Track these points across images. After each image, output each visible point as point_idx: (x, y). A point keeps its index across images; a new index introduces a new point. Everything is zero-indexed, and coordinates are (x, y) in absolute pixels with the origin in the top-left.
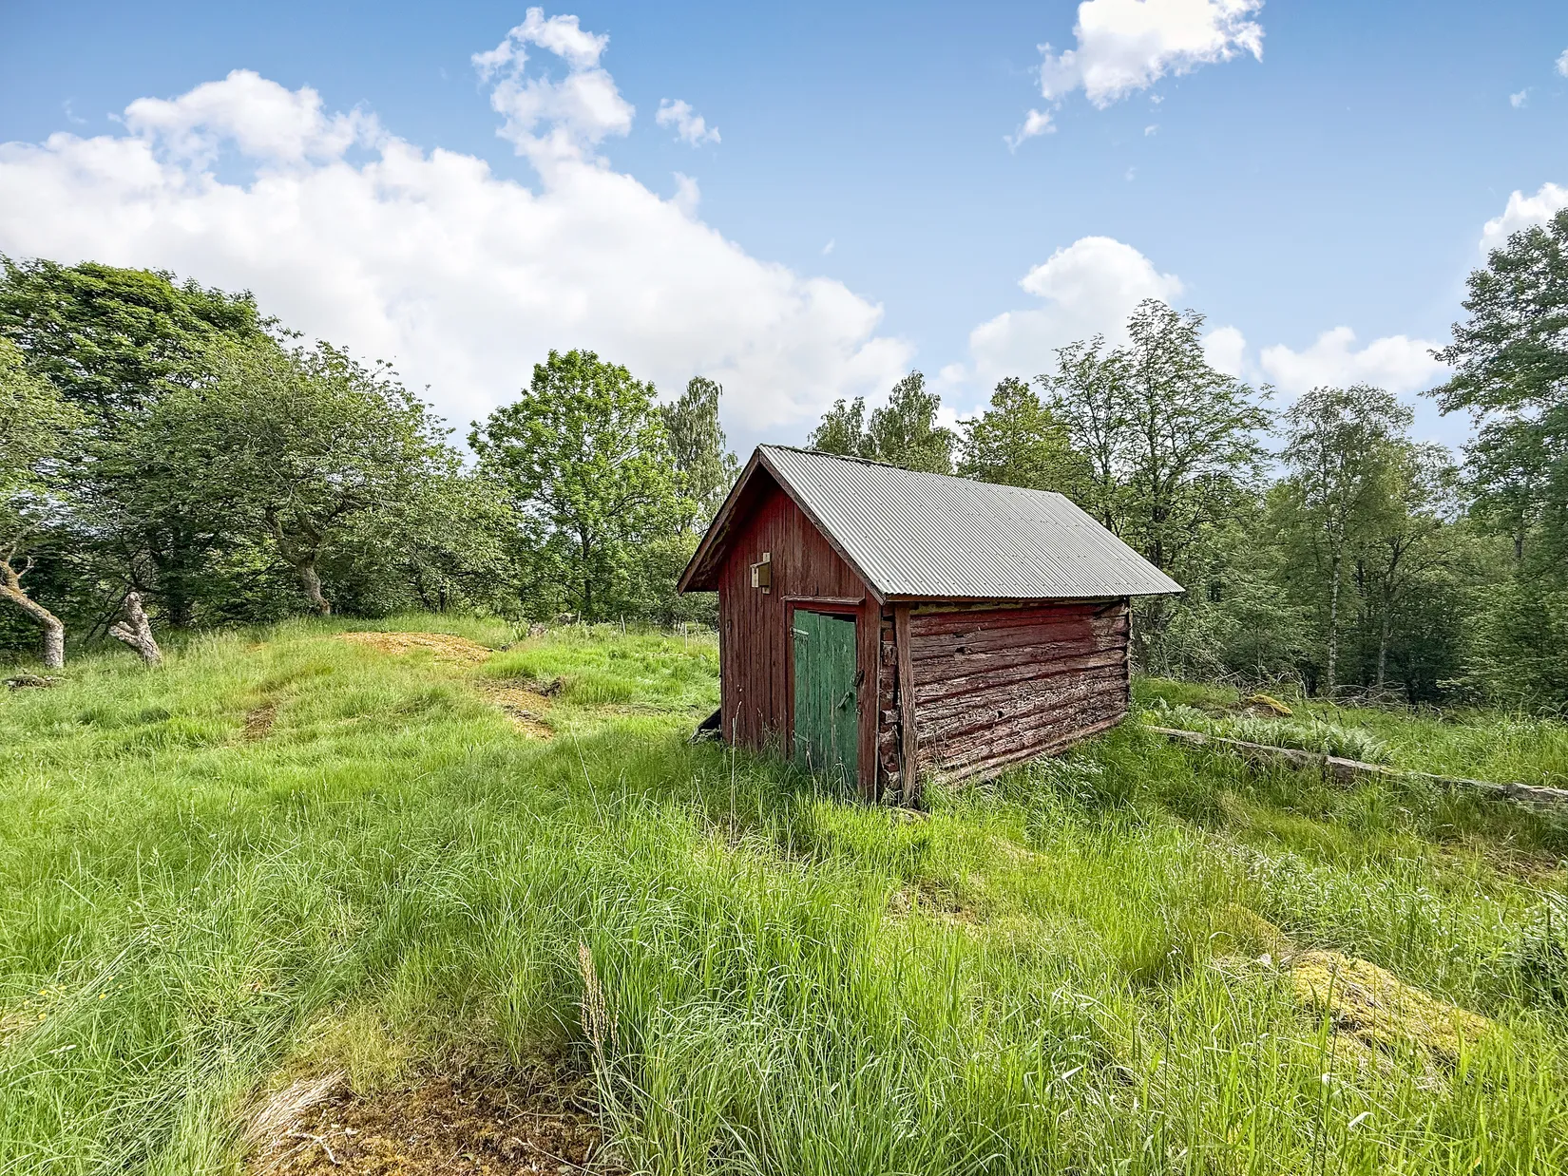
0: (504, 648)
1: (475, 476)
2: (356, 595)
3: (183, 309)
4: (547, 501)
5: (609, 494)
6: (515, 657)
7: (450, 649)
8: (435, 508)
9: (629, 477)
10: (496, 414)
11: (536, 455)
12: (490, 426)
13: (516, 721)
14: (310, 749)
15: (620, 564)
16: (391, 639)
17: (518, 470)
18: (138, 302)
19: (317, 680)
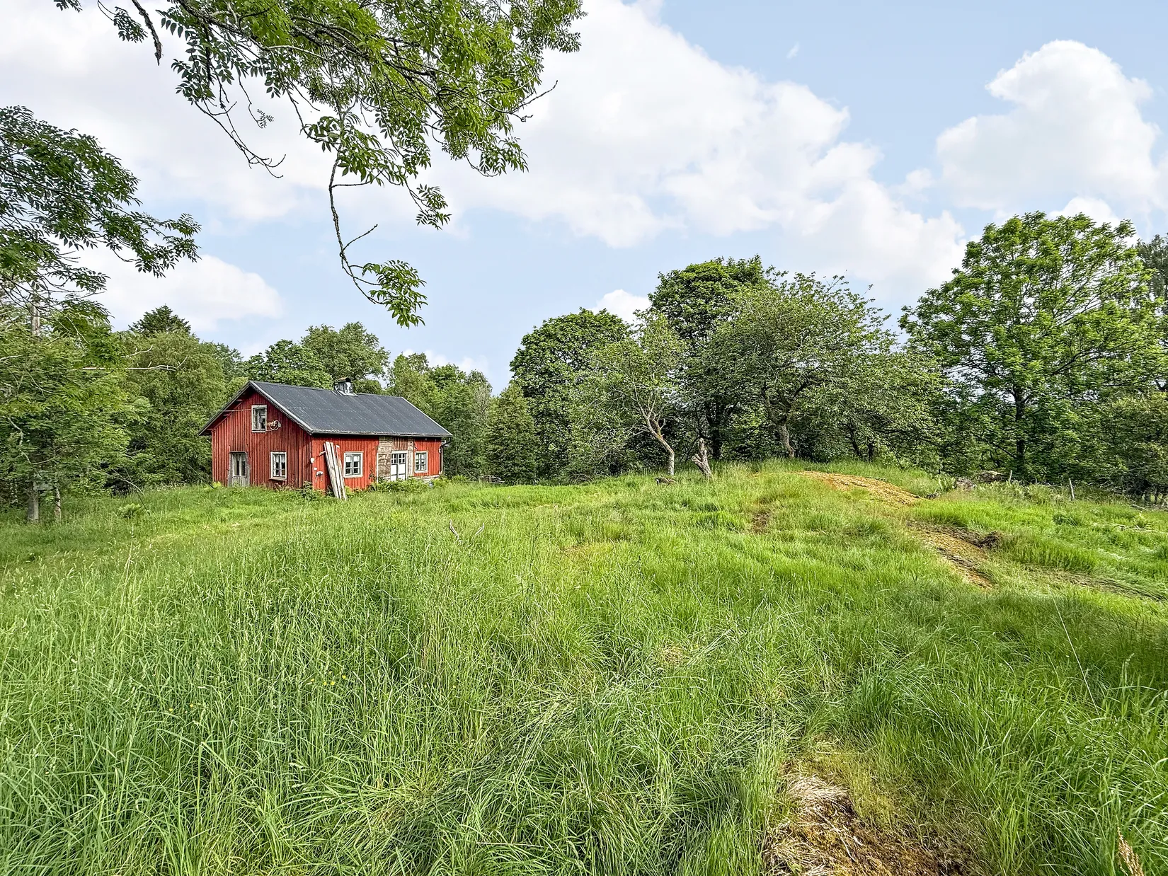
0: (929, 497)
1: (906, 350)
2: (810, 444)
3: (727, 278)
4: (976, 366)
5: (1055, 352)
6: (943, 505)
7: (881, 491)
8: (871, 380)
9: (1084, 332)
10: (926, 296)
11: (965, 326)
12: (920, 307)
13: (950, 563)
14: (791, 547)
15: (1066, 424)
16: (836, 478)
17: (948, 342)
18: (707, 280)
19: (791, 501)
